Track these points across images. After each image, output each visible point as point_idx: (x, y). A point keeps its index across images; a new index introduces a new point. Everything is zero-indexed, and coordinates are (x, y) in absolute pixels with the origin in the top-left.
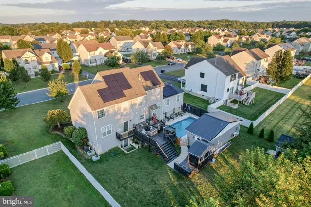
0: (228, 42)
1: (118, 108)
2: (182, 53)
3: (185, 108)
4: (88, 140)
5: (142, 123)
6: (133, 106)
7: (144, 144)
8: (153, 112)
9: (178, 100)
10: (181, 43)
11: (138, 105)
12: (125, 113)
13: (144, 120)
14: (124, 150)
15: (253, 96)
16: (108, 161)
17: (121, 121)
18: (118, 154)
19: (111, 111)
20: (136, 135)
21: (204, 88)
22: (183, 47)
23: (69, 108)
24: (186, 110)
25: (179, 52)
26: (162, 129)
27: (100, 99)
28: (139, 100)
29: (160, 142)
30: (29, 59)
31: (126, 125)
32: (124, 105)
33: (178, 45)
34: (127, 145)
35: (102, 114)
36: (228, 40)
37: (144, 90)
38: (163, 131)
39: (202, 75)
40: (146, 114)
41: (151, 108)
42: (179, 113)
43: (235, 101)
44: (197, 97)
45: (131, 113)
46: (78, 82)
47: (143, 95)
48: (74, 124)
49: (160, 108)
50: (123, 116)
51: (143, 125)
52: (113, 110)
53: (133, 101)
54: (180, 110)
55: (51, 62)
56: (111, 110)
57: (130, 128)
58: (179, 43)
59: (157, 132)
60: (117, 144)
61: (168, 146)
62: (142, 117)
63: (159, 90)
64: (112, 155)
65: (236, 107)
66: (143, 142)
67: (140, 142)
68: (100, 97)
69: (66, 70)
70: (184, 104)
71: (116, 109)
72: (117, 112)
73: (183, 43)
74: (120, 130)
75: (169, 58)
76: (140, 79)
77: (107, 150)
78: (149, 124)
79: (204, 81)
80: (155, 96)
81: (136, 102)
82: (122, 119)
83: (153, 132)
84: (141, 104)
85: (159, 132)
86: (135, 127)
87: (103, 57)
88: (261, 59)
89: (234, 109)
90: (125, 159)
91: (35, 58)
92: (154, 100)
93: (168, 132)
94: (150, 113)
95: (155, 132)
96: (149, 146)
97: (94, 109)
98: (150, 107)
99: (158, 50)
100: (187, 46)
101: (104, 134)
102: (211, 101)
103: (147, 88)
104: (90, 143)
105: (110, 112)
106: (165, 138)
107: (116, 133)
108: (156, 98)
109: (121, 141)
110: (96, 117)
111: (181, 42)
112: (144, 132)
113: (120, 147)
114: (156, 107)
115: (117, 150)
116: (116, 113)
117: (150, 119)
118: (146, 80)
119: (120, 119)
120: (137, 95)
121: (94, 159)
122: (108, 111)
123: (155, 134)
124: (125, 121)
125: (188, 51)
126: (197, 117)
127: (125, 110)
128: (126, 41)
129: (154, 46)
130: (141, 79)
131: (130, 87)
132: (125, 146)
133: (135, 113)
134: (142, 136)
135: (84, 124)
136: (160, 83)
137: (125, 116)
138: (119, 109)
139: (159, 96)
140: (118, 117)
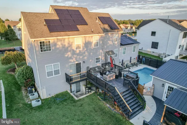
1: (69, 43)
3: (139, 60)
5: (97, 67)
6: (87, 44)
7: (98, 90)
9: (134, 51)
11: (93, 45)
12: (78, 51)
13: (99, 64)
14: (73, 96)
16: (50, 108)
17: (72, 61)
18: (65, 100)
20: (89, 79)
22: (129, 28)
24: (141, 62)
25: (127, 31)
27: (46, 29)
29: (119, 89)
31: (78, 66)
34: (80, 91)
35: (46, 47)
38: (121, 76)
40: (102, 58)
42: (134, 63)
45: (85, 53)
47: (100, 33)
50: (75, 54)
51: (98, 69)
52: (62, 44)
53: (88, 38)
54: (135, 61)
56: (59, 43)
57: (84, 71)
58: (126, 26)
59: (114, 77)
61: (130, 94)
62: (98, 60)
63: (117, 35)
64: (58, 101)
66: (97, 88)
67: (94, 88)
68: (46, 27)
70: (139, 56)
71: (67, 44)
72: (68, 47)
74: (72, 72)
76: (97, 21)
77: (53, 94)
78: (105, 68)
80: (112, 41)
81: (91, 41)
82: (74, 59)
83: (110, 76)
84: (97, 44)
85: (117, 77)
86: (90, 71)
90: (73, 108)
92: (111, 45)
94: (106, 59)
95: (112, 76)
96: (105, 93)
98: (107, 52)
100: (132, 28)
101: (50, 74)
102: (162, 56)
105: (58, 46)
107: (66, 74)
108: (114, 44)
109: (70, 84)
110: (37, 49)
111: (128, 25)
112: (99, 76)
113: (69, 92)
114: (112, 52)
115: (66, 96)
116: (65, 49)
118: (103, 23)
119: (71, 58)
120: (93, 32)
121: (34, 104)
122: (55, 44)
123: (112, 79)
124: (77, 61)
125: (132, 31)
127: (78, 47)
131: (86, 24)
132: (77, 92)
133: (89, 54)
137: (78, 54)
138: (70, 45)
139: (116, 42)
140: (69, 54)
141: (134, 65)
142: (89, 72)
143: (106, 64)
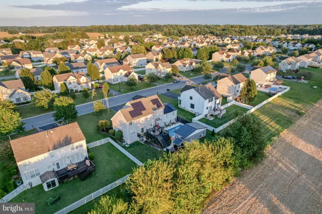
0: (230, 57)
1: (139, 121)
2: (187, 70)
3: (178, 120)
4: (123, 137)
6: (146, 119)
8: (157, 122)
9: (174, 115)
10: (186, 62)
11: (149, 119)
13: (152, 127)
15: (224, 112)
16: (133, 147)
17: (140, 127)
19: (135, 122)
20: (148, 135)
21: (192, 106)
22: (187, 65)
23: (111, 119)
24: (179, 121)
25: (185, 69)
26: (162, 132)
27: (130, 116)
28: (149, 116)
29: (160, 138)
30: (72, 81)
31: (143, 129)
32: (142, 119)
33: (183, 64)
35: (131, 124)
36: (230, 55)
37: (152, 110)
39: (191, 98)
40: (153, 124)
41: (157, 120)
43: (212, 115)
44: (188, 112)
45: (145, 123)
46: (107, 98)
47: (152, 113)
48: (114, 128)
49: (162, 120)
51: (152, 129)
53: (146, 117)
54: (174, 121)
55: (86, 83)
57: (145, 131)
60: (138, 139)
61: (164, 140)
62: (151, 125)
63: (162, 110)
64: (135, 145)
65: (212, 119)
66: (151, 139)
69: (97, 88)
70: (178, 117)
73: (187, 61)
74: (140, 132)
75: (175, 76)
77: (132, 142)
78: (155, 129)
79: (192, 102)
83: (157, 133)
85: (160, 133)
87: (123, 77)
88: (239, 83)
89: (210, 121)
91: (76, 80)
92: (158, 115)
93: (165, 133)
94: (156, 123)
96: (155, 141)
97: (127, 121)
99: (166, 70)
100: (191, 64)
101: (132, 134)
102: (196, 114)
103: (154, 109)
104: (124, 138)
106: (163, 137)
107: (138, 133)
109: (140, 138)
110: (128, 125)
112: (152, 133)
113: (140, 141)
114: (159, 119)
115: (138, 143)
116: (137, 123)
117: (156, 126)
118: (154, 104)
120: (149, 114)
121: (127, 146)
122: (134, 122)
124: (142, 127)
126: (183, 125)
127: (142, 121)
128: (140, 59)
129: (163, 66)
130: (151, 103)
131: (145, 109)
132: (142, 141)
133: (147, 123)
134: (151, 135)
135: (121, 128)
136: (162, 106)
137: (142, 124)
139: (161, 113)
140: (139, 125)
141: (173, 123)
142: (147, 131)
143: (155, 126)
